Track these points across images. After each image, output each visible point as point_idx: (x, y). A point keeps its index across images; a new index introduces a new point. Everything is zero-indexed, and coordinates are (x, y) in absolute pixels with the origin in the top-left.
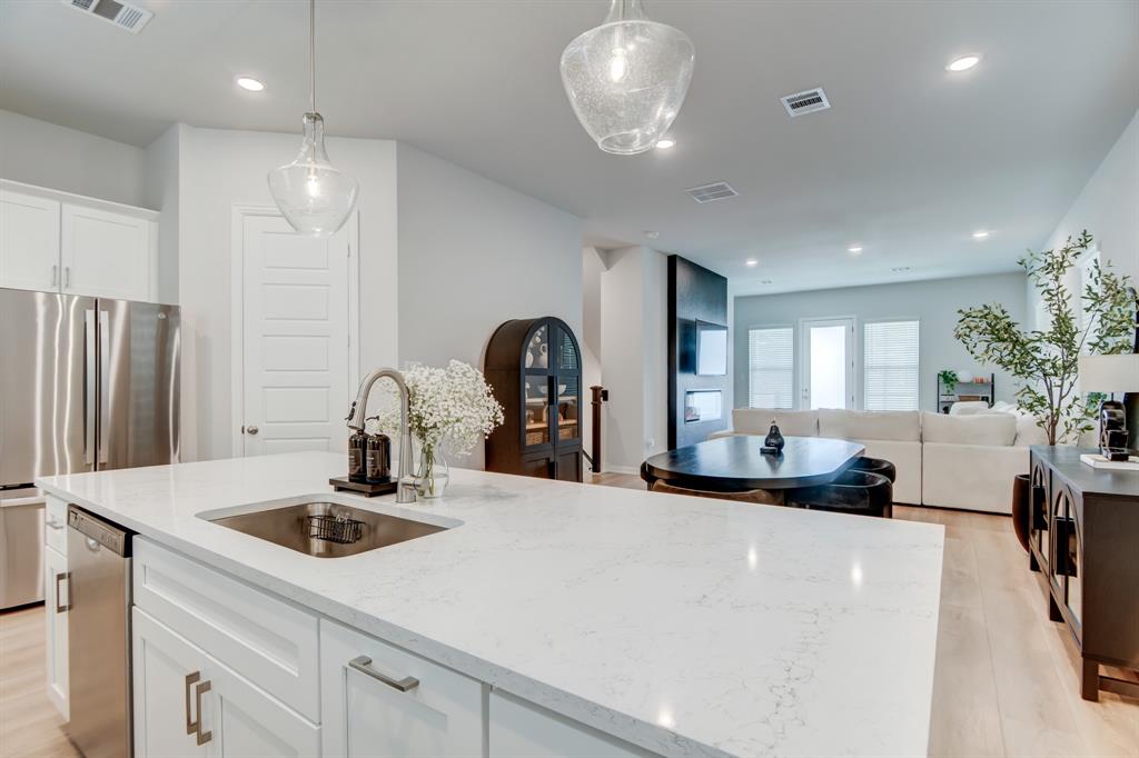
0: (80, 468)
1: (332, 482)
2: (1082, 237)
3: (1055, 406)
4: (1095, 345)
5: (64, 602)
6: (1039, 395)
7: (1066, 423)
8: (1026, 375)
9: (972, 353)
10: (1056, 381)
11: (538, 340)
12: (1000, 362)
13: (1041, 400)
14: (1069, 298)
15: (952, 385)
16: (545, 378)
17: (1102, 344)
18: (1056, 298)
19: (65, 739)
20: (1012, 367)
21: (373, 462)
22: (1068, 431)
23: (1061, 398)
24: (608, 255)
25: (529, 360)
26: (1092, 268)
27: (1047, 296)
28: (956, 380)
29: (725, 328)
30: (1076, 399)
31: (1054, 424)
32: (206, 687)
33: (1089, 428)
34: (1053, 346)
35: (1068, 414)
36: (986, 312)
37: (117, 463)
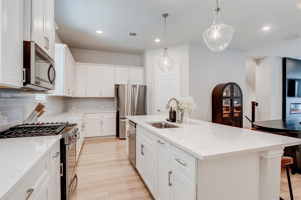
0: (132, 115)
1: (166, 119)
5: (128, 136)
11: (227, 89)
16: (230, 99)
19: (128, 158)
21: (173, 116)
24: (258, 61)
25: (225, 94)
32: (143, 147)
37: (137, 114)
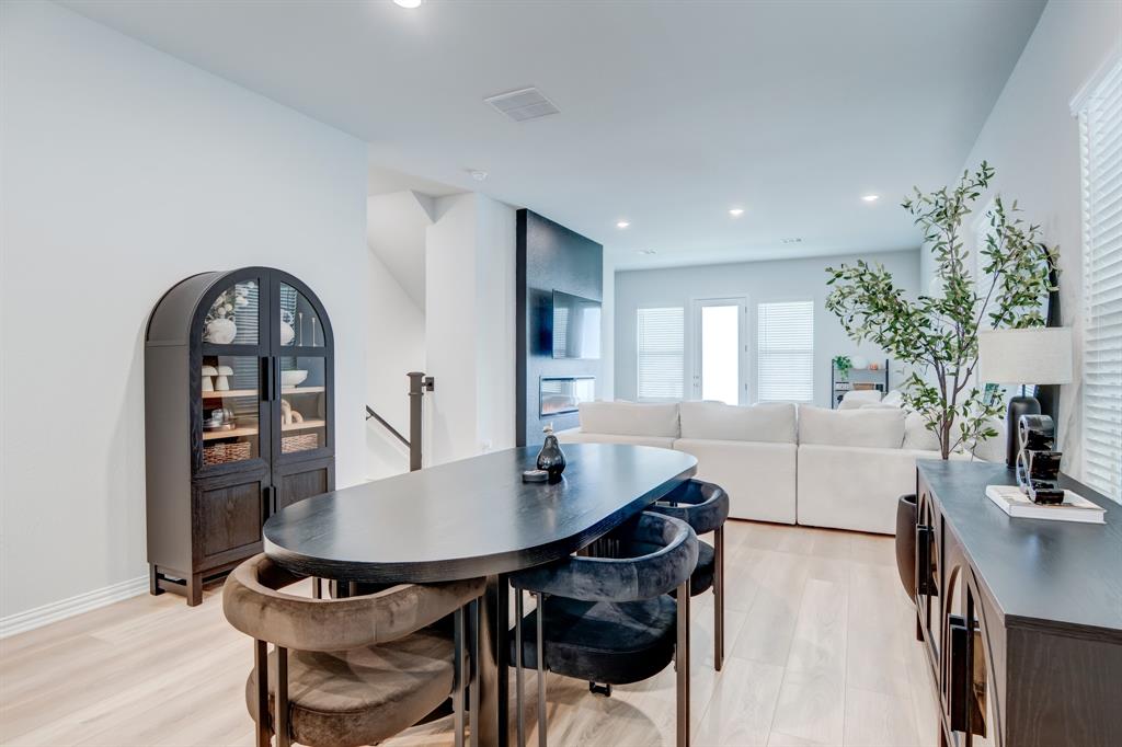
2: (981, 171)
3: (949, 403)
4: (998, 318)
6: (928, 387)
7: (963, 425)
8: (912, 358)
9: (848, 328)
10: (950, 367)
11: (241, 300)
12: (880, 340)
13: (930, 393)
14: (964, 256)
15: (846, 372)
16: (256, 359)
17: (1007, 317)
18: (949, 256)
20: (893, 347)
22: (964, 438)
23: (956, 390)
24: (433, 203)
26: (994, 213)
27: (938, 253)
28: (851, 366)
29: (599, 304)
30: (975, 392)
31: (947, 426)
33: (992, 434)
34: (947, 318)
35: (965, 413)
36: (862, 269)
